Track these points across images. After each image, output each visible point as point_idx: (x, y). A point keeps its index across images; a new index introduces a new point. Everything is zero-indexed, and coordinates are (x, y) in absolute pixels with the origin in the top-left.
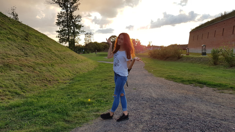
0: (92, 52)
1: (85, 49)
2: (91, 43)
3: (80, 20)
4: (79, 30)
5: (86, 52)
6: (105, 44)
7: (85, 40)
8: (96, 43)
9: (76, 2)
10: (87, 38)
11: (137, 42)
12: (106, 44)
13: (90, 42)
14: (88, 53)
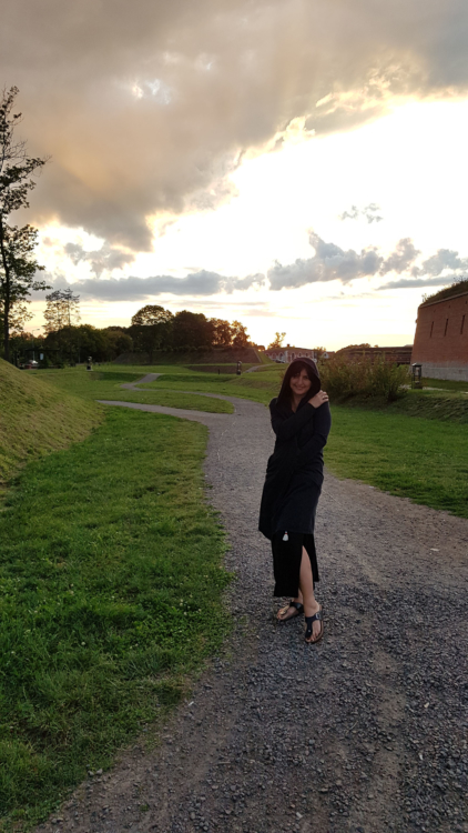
0: (73, 361)
1: (46, 352)
2: (69, 330)
3: (30, 243)
4: (26, 281)
5: (50, 363)
6: (120, 335)
7: (48, 318)
8: (86, 329)
9: (17, 178)
10: (55, 308)
11: (234, 331)
12: (124, 336)
13: (66, 324)
14: (59, 365)
